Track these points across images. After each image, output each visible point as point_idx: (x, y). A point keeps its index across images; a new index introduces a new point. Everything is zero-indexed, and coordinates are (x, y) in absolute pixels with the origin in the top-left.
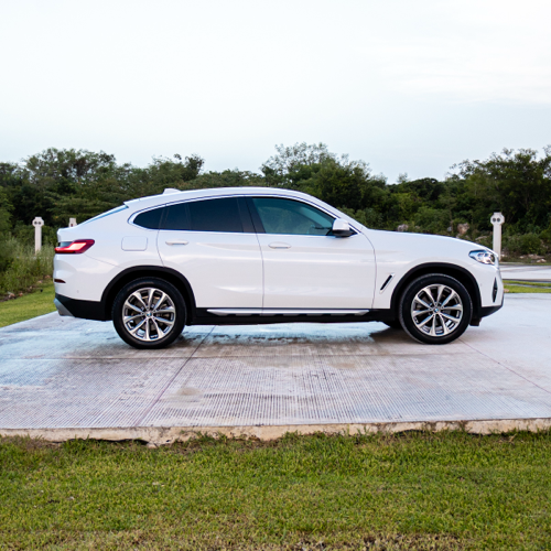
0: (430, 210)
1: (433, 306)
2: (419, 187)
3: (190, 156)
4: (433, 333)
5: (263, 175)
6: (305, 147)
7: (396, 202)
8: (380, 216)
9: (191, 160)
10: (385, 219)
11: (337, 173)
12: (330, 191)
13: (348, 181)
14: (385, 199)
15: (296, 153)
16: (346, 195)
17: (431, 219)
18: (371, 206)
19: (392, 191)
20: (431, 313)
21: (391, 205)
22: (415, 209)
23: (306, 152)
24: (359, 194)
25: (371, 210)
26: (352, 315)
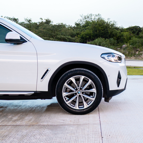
0: (136, 39)
1: (76, 90)
2: (132, 30)
3: (46, 19)
4: (77, 107)
5: (76, 26)
6: (91, 15)
7: (122, 36)
8: (116, 41)
9: (46, 20)
10: (118, 43)
11: (99, 24)
12: (96, 31)
13: (103, 27)
14: (118, 35)
15: (88, 17)
16: (103, 33)
17: (136, 43)
18: (113, 37)
19: (121, 31)
20: (76, 94)
21: (121, 37)
22: (130, 39)
23: (92, 17)
24: (108, 33)
25: (112, 39)
26: (23, 95)
